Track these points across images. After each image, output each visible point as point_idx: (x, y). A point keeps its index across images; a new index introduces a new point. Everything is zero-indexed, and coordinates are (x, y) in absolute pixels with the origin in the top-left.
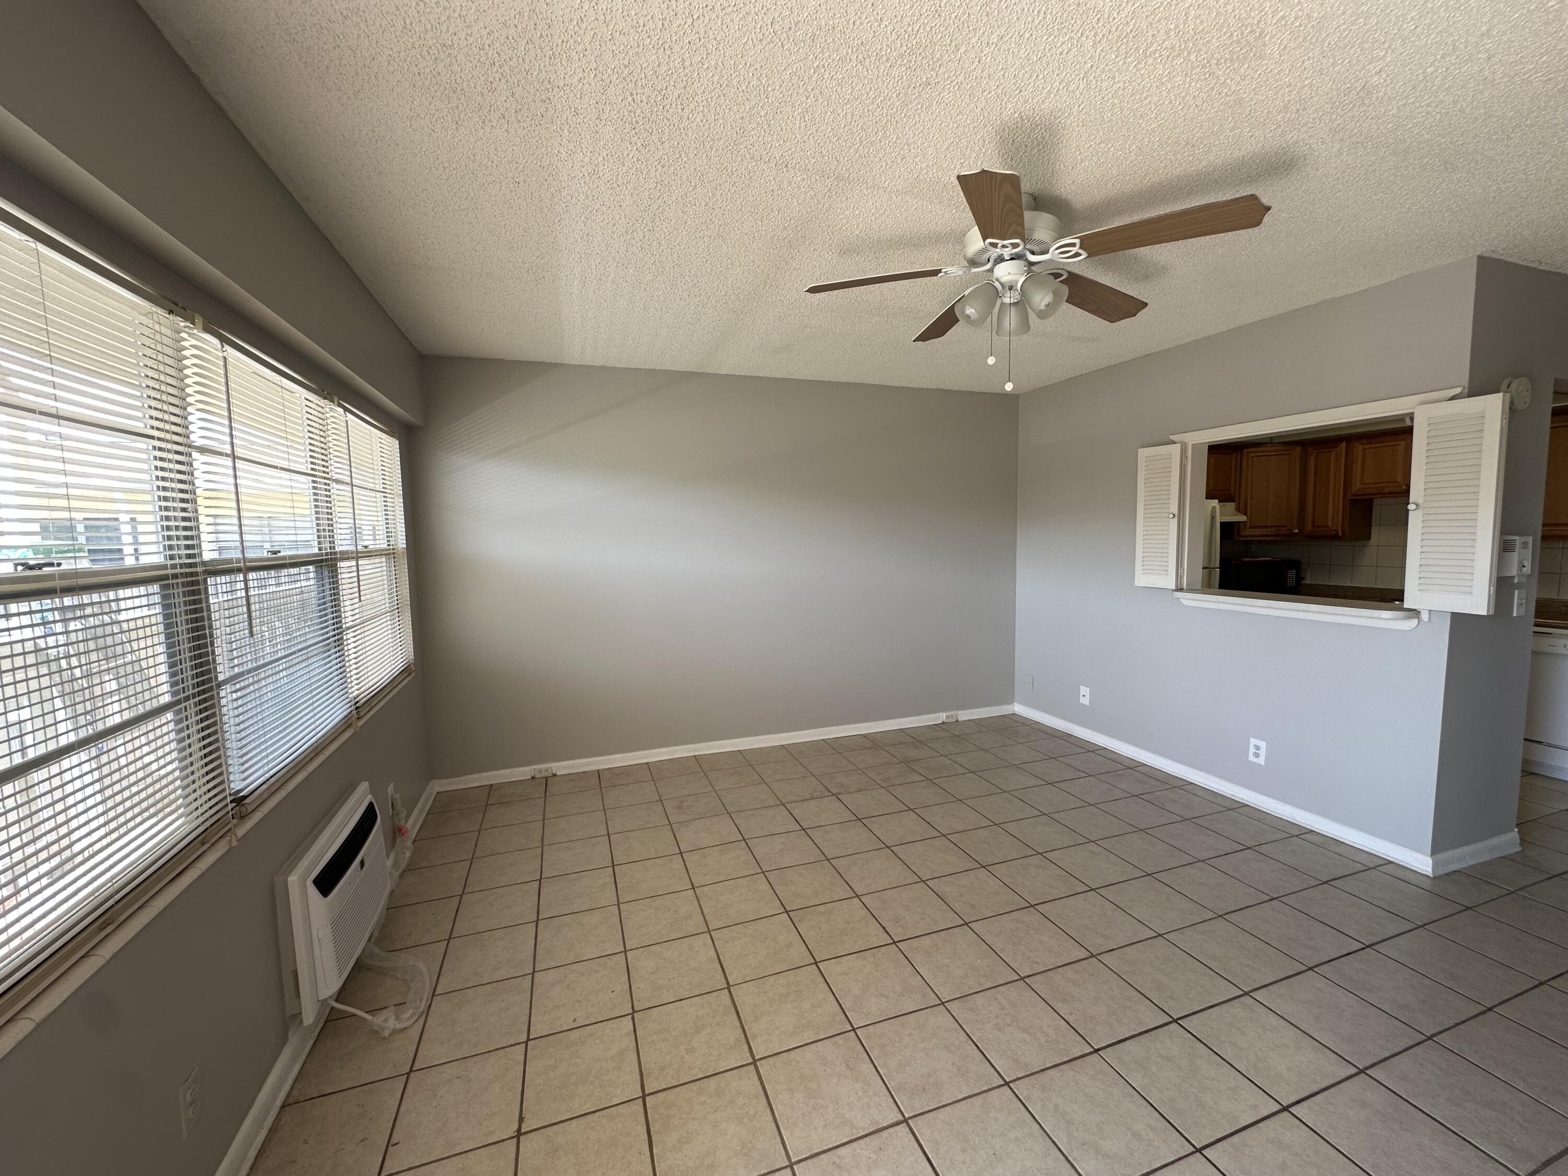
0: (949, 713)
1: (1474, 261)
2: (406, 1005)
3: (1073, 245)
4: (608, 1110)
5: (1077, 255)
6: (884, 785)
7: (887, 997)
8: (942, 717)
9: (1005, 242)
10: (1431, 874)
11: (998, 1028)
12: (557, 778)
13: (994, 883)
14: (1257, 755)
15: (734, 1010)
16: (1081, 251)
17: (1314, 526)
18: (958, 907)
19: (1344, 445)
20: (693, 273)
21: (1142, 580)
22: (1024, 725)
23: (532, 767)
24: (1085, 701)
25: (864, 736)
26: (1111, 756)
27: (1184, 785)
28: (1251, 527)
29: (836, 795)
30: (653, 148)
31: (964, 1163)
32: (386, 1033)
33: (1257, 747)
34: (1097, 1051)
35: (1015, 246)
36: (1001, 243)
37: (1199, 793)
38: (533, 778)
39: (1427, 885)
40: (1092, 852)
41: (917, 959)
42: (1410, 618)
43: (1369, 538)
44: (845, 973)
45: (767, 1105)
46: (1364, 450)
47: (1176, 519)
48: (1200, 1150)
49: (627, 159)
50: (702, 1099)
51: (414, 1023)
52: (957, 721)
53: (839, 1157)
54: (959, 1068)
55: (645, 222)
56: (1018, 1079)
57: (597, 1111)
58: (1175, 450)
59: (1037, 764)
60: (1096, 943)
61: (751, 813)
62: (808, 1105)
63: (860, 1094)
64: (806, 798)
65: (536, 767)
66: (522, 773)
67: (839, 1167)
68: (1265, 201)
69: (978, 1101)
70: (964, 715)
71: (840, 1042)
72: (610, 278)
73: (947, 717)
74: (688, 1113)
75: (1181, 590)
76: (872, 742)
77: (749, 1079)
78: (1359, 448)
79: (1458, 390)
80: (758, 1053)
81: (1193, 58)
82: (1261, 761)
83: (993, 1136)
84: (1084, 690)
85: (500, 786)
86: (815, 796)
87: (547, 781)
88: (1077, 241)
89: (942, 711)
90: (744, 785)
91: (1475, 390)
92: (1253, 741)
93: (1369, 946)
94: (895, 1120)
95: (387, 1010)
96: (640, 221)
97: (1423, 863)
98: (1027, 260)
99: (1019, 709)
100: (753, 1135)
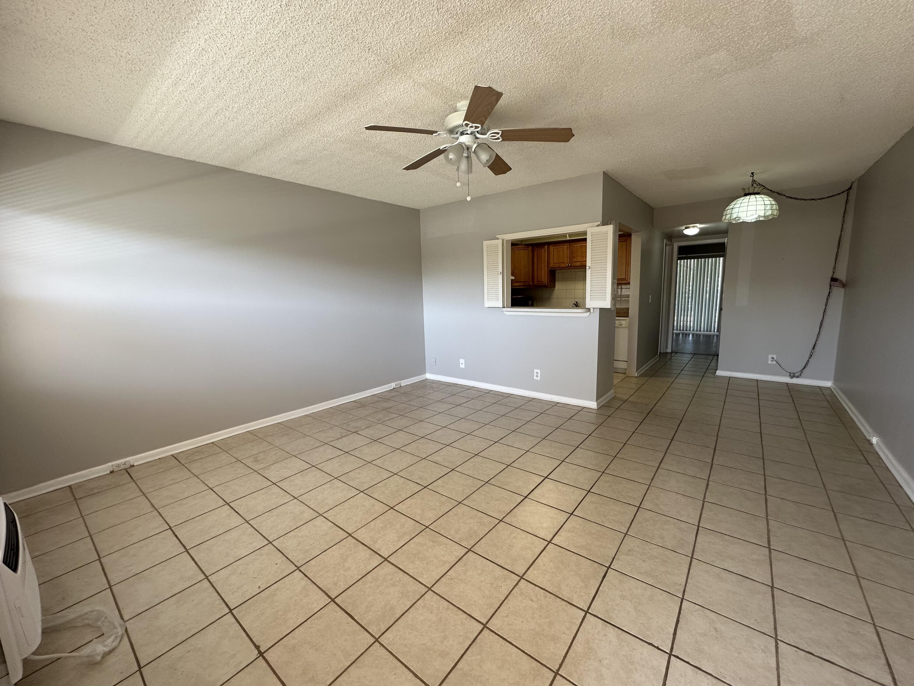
0: (396, 383)
1: (602, 173)
2: (104, 635)
3: (498, 133)
4: (315, 615)
5: (498, 139)
6: (379, 422)
7: (435, 509)
8: (393, 385)
9: (474, 125)
10: (596, 408)
11: (488, 503)
12: (136, 468)
13: (456, 451)
14: (537, 376)
15: (360, 544)
16: (500, 137)
17: (537, 281)
18: (446, 464)
19: (546, 246)
20: (270, 98)
21: (487, 304)
22: (434, 383)
23: (110, 464)
24: (462, 366)
25: (354, 402)
26: (477, 389)
27: (510, 395)
28: (516, 282)
29: (356, 432)
30: (292, 8)
31: (500, 553)
32: (99, 658)
33: (537, 373)
34: (526, 497)
35: (476, 127)
36: (471, 125)
37: (517, 397)
38: (112, 472)
39: (595, 412)
40: (489, 428)
41: (440, 490)
42: (587, 312)
43: (555, 287)
44: (409, 507)
45: (403, 573)
46: (553, 249)
47: (501, 275)
48: (572, 514)
49: (269, 9)
50: (368, 586)
51: (119, 643)
52: (401, 386)
53: (449, 576)
54: (480, 523)
55: (255, 54)
56: (504, 517)
57: (308, 619)
58: (500, 242)
59: (448, 398)
60: (508, 461)
61: (309, 452)
62: (423, 564)
63: (445, 549)
64: (338, 437)
65: (114, 463)
66: (102, 469)
67: (452, 579)
68: (574, 132)
69: (494, 530)
70: (404, 383)
71: (424, 534)
72: (202, 86)
73: (396, 385)
74: (364, 595)
75: (504, 307)
76: (360, 404)
77: (388, 567)
78: (552, 248)
79: (599, 223)
80: (385, 555)
81: (560, 62)
82: (539, 378)
83: (506, 540)
84: (462, 361)
85: (80, 485)
86: (343, 436)
87: (128, 470)
88: (500, 132)
89: (393, 382)
90: (295, 439)
91: (604, 223)
92: (536, 371)
93: (590, 435)
94: (465, 552)
95: (92, 642)
96: (252, 52)
97: (593, 405)
98: (475, 135)
99: (429, 376)
100: (404, 587)
